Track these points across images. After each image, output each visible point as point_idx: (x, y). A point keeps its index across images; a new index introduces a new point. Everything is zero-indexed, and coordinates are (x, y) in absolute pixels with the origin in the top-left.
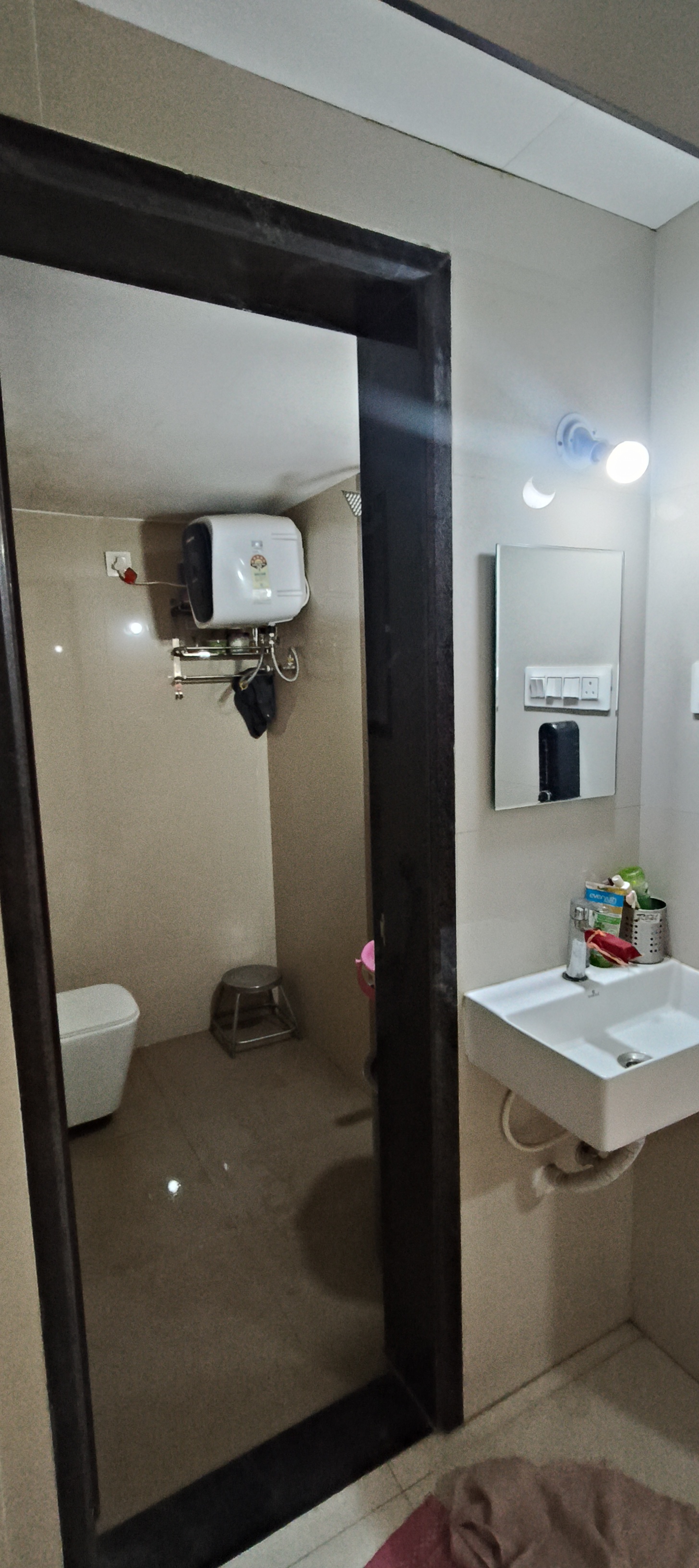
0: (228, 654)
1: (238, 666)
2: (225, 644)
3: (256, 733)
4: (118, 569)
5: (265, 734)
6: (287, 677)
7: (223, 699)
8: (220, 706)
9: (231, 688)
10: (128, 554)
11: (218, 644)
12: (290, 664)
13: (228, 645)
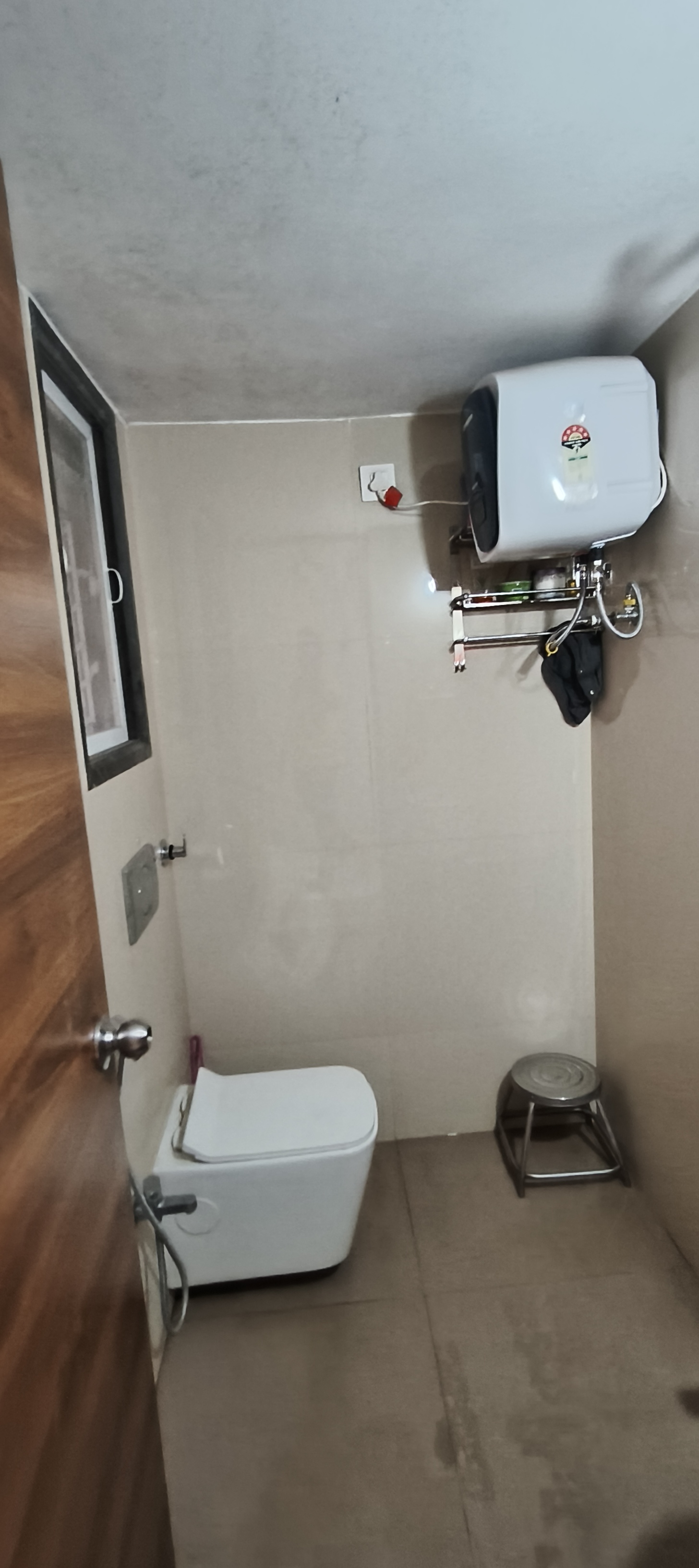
0: (533, 603)
1: (548, 620)
2: (527, 587)
3: (573, 718)
4: (376, 490)
5: (588, 719)
6: (621, 631)
7: (525, 669)
8: (520, 680)
9: (537, 652)
10: (391, 467)
11: (516, 589)
12: (629, 610)
13: (532, 588)
